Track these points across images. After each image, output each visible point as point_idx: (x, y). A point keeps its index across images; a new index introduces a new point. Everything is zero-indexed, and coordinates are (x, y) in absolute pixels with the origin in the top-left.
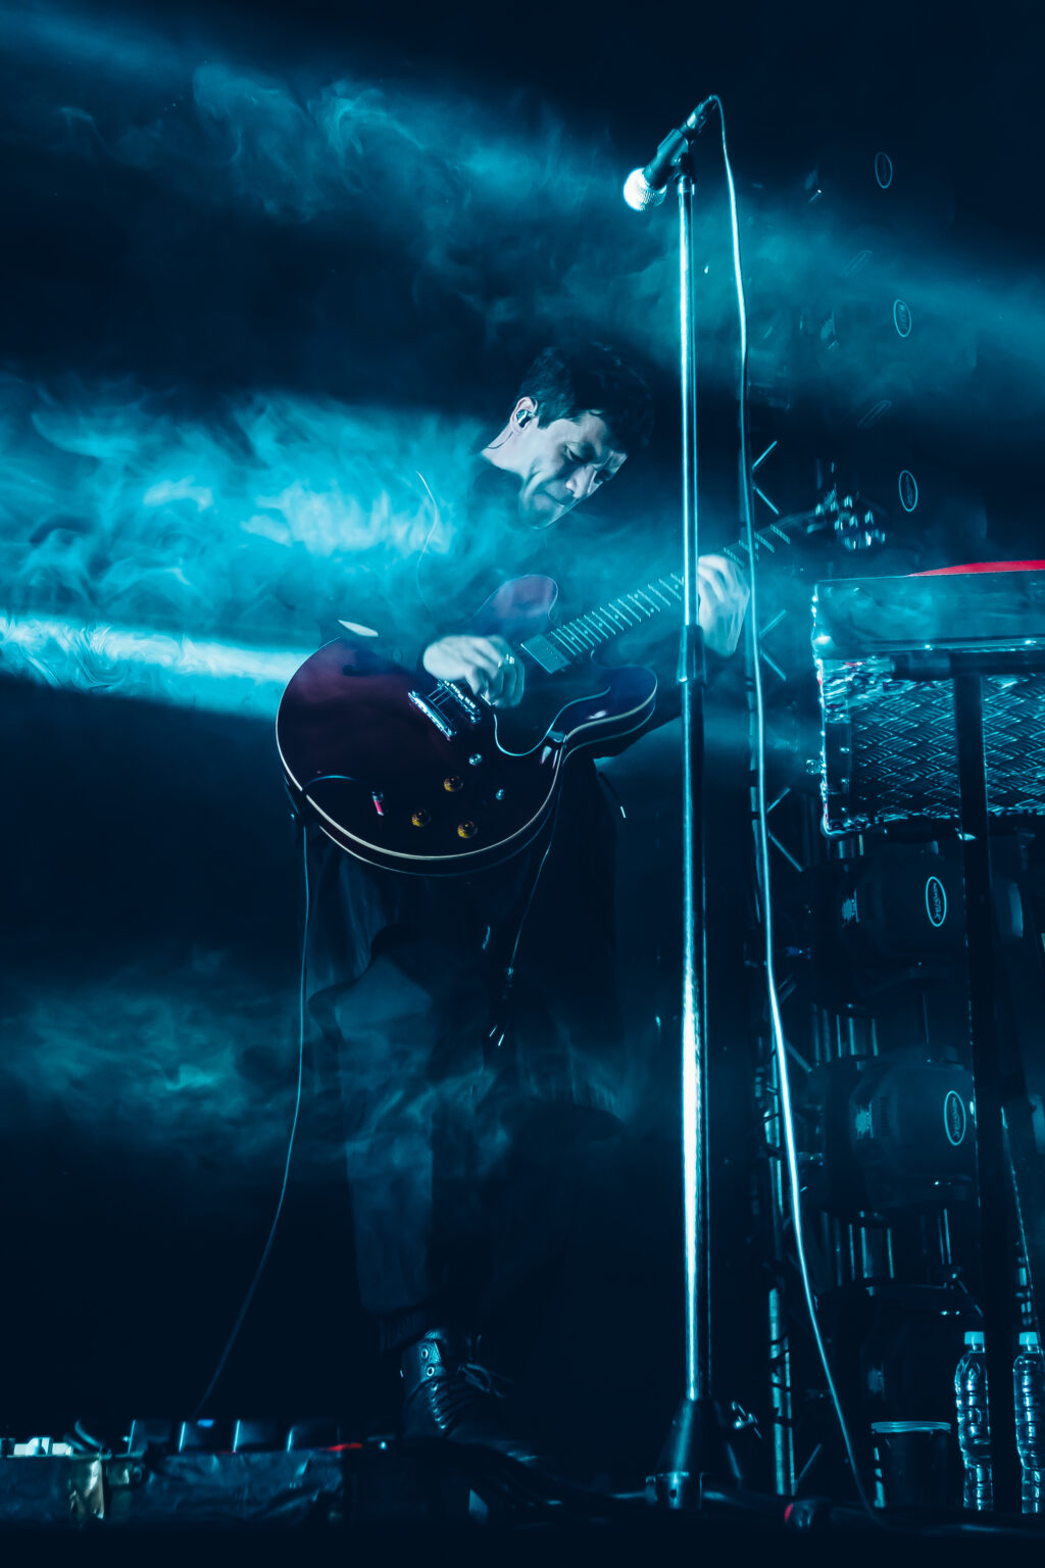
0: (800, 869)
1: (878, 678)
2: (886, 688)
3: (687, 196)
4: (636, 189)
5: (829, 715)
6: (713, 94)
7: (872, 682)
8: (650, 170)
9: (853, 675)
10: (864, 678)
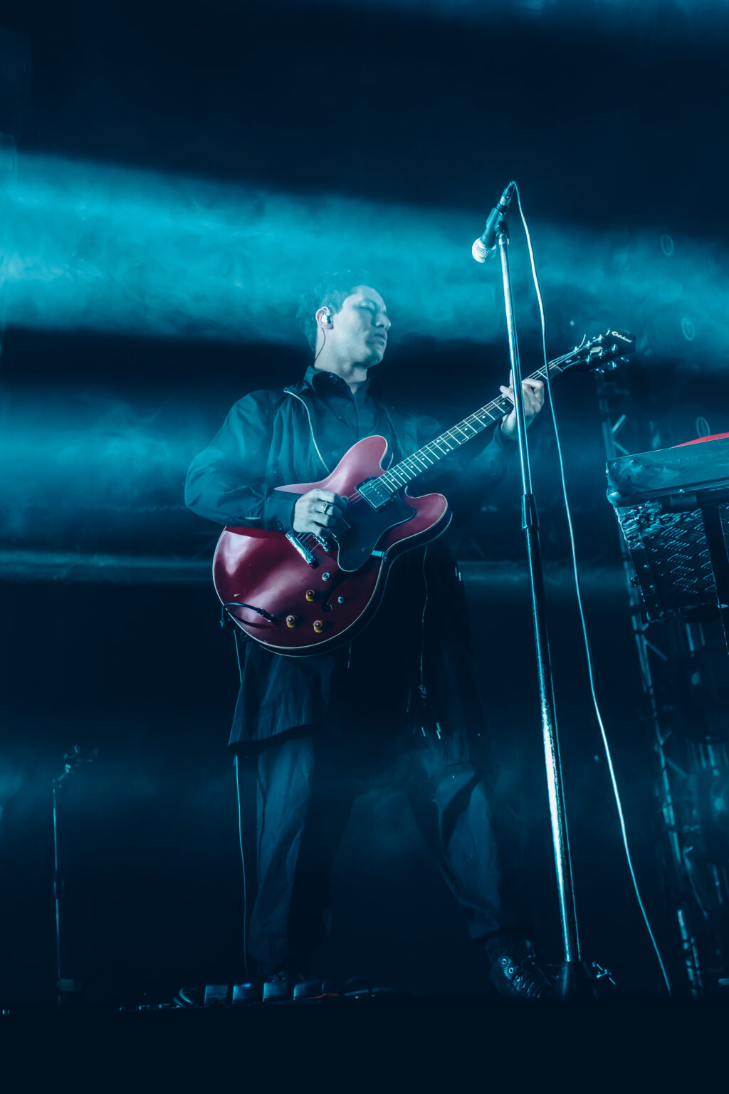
0: (665, 658)
1: (655, 516)
2: (662, 522)
3: (505, 246)
4: (478, 250)
5: (630, 544)
6: (511, 181)
7: (652, 519)
8: (484, 237)
9: (639, 515)
10: (646, 517)
